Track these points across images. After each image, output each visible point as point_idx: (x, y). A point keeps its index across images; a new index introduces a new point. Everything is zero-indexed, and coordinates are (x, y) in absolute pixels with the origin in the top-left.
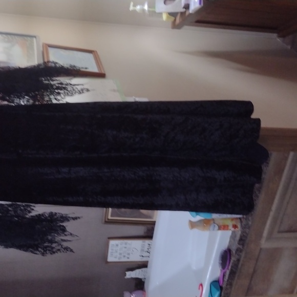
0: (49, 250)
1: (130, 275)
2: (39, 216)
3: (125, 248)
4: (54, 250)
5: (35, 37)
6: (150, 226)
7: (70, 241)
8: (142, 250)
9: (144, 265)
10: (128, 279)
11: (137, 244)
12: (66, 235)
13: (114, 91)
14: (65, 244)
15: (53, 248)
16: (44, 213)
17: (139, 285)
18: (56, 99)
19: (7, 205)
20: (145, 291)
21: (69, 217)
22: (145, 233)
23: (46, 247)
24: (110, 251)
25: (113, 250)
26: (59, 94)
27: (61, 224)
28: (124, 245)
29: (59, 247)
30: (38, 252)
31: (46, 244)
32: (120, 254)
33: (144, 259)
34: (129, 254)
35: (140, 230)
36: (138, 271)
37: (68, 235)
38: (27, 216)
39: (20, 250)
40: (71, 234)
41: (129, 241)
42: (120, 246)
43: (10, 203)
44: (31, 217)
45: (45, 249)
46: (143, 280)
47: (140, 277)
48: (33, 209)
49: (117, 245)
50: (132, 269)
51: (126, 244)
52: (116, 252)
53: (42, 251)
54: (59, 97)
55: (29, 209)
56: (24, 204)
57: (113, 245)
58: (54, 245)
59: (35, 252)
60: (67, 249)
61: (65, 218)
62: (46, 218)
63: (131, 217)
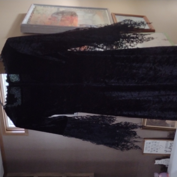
0: (126, 147)
1: (158, 162)
2: (118, 124)
3: (155, 145)
4: (129, 147)
5: (106, 9)
6: (172, 132)
7: (139, 142)
8: (166, 147)
9: (167, 157)
10: (156, 165)
11: (163, 143)
12: (136, 138)
13: (165, 40)
14: (136, 144)
15: (128, 146)
16: (122, 122)
17: (164, 169)
18: (130, 45)
19: (98, 116)
20: (168, 173)
21: (137, 126)
22: (168, 136)
23: (124, 145)
24: (145, 147)
25: (147, 146)
26: (132, 42)
27: (133, 130)
28: (154, 143)
29: (132, 146)
30: (118, 148)
31: (123, 143)
32: (152, 149)
33: (168, 153)
34: (157, 149)
35: (165, 134)
36: (163, 160)
37: (137, 137)
38: (111, 124)
39: (107, 146)
40: (139, 137)
41: (158, 141)
42: (151, 144)
43: (100, 115)
44: (113, 125)
45: (123, 146)
46: (166, 166)
47: (164, 164)
48: (115, 120)
49: (150, 143)
50: (159, 159)
51: (156, 142)
52: (149, 147)
53: (121, 148)
54: (132, 45)
55: (112, 119)
56: (109, 116)
57: (147, 143)
58: (128, 144)
59: (117, 148)
60: (137, 147)
61: (135, 126)
62: (122, 126)
63: (160, 126)
